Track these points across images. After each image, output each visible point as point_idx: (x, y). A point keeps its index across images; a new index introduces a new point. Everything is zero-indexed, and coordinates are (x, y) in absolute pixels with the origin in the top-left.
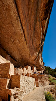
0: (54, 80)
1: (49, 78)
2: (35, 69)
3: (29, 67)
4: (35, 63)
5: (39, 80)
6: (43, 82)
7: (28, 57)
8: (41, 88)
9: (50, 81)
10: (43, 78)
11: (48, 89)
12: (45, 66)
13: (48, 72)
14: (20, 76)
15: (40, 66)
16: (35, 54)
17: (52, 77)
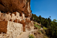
0: (37, 25)
1: (34, 23)
2: (23, 15)
3: (18, 14)
4: (23, 10)
5: (26, 26)
6: (29, 27)
9: (35, 27)
10: (30, 24)
11: (32, 32)
13: (34, 18)
14: (7, 22)
15: (28, 13)
17: (36, 23)
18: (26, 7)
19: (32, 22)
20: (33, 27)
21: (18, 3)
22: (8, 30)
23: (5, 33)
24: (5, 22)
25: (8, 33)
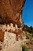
0: (29, 35)
1: (26, 33)
2: (16, 26)
4: (16, 21)
5: (19, 36)
6: (21, 37)
7: (11, 16)
9: (27, 36)
10: (22, 34)
11: (25, 42)
12: (24, 25)
13: (25, 29)
15: (20, 24)
16: (17, 15)
17: (28, 33)
18: (18, 19)
20: (25, 37)
23: (3, 42)
25: (5, 42)
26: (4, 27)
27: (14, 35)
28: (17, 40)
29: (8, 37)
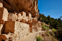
1: (42, 24)
2: (30, 15)
3: (24, 13)
4: (30, 9)
6: (36, 28)
7: (23, 2)
8: (34, 33)
9: (43, 28)
10: (37, 25)
11: (40, 34)
13: (41, 19)
15: (35, 13)
16: (31, 1)
18: (33, 6)
19: (39, 22)
20: (41, 28)
21: (25, 2)
22: (15, 30)
23: (13, 33)
24: (12, 22)
25: (16, 33)
26: (14, 16)
27: (27, 26)
28: (31, 32)
29: (20, 28)
